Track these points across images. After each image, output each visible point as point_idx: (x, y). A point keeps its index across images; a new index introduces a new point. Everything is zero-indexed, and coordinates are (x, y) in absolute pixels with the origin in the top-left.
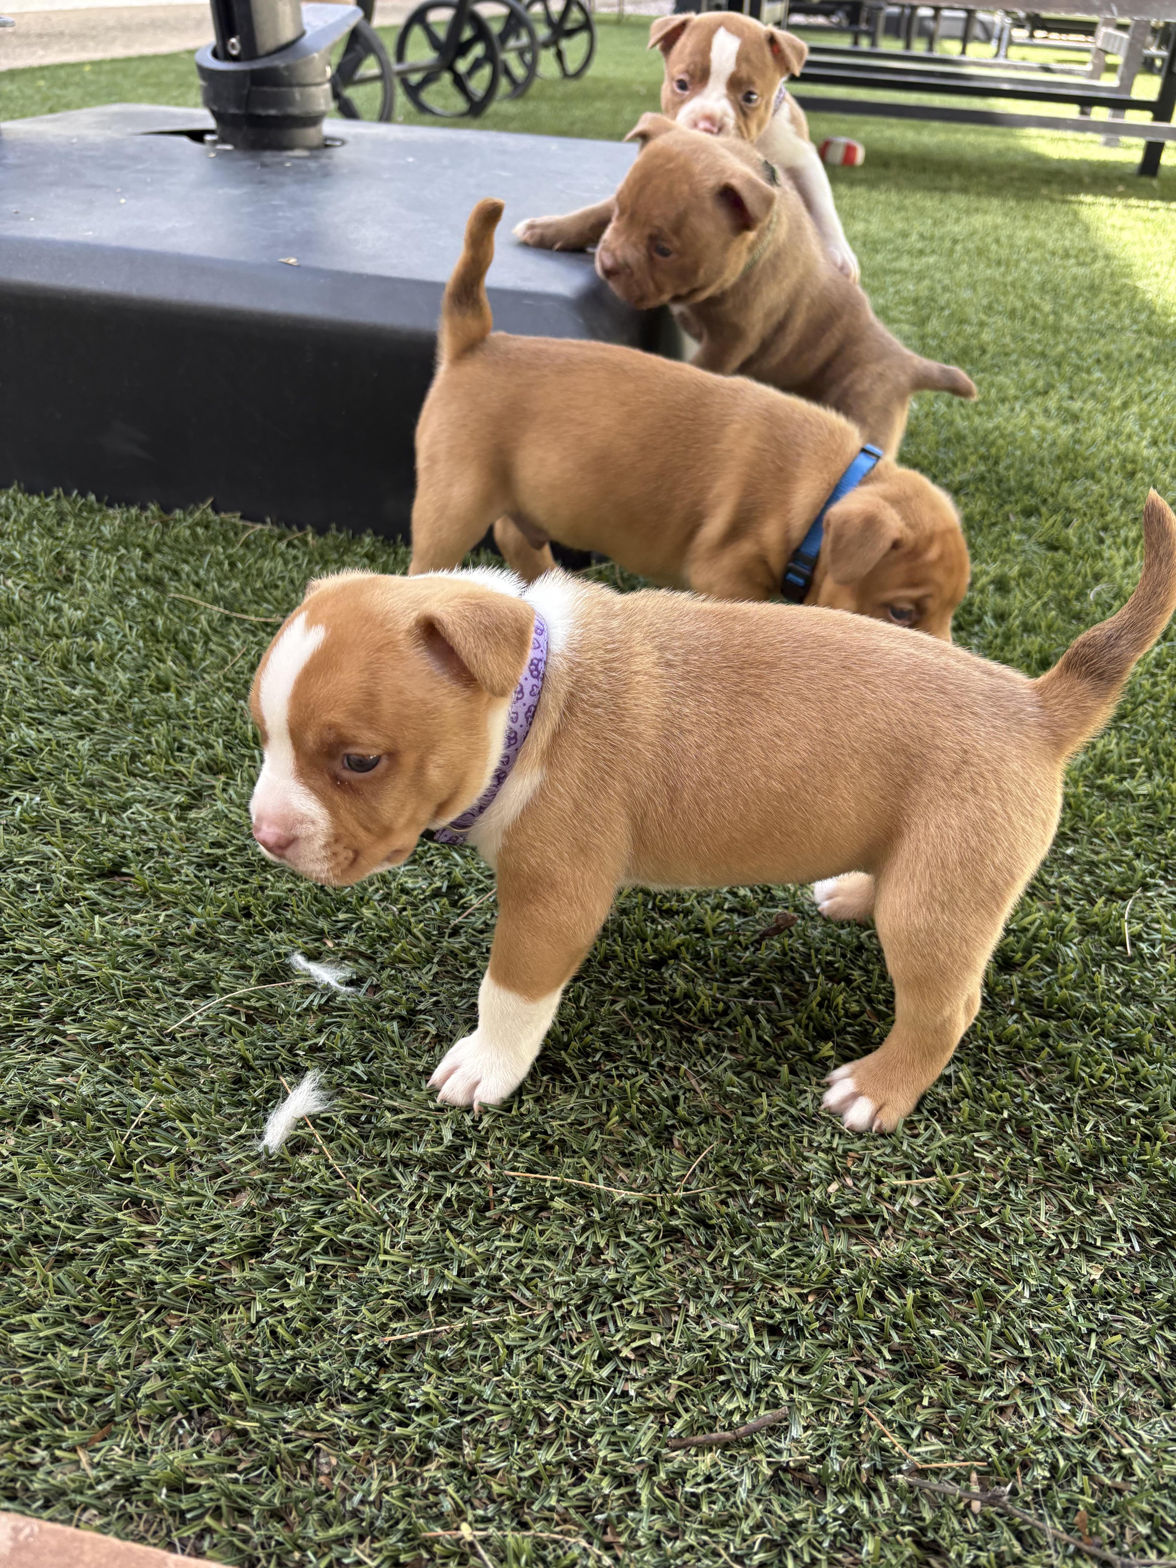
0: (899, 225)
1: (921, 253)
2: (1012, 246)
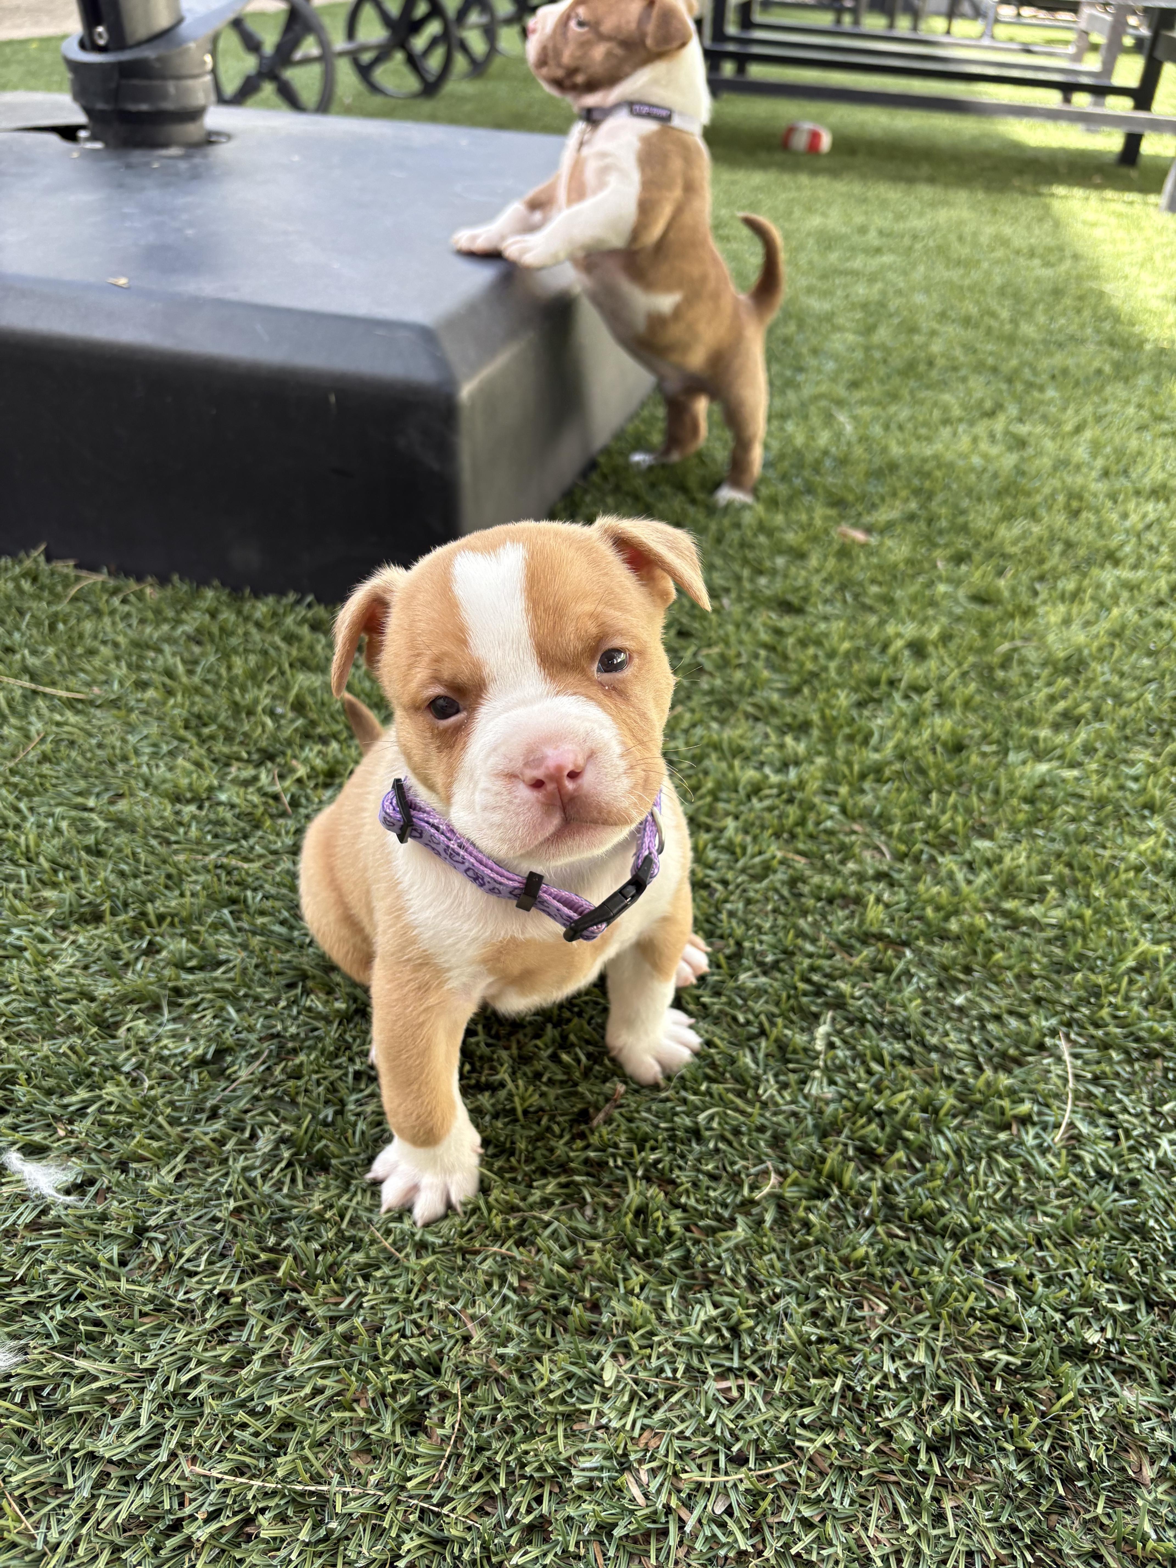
0: (859, 219)
1: (878, 251)
2: (975, 244)
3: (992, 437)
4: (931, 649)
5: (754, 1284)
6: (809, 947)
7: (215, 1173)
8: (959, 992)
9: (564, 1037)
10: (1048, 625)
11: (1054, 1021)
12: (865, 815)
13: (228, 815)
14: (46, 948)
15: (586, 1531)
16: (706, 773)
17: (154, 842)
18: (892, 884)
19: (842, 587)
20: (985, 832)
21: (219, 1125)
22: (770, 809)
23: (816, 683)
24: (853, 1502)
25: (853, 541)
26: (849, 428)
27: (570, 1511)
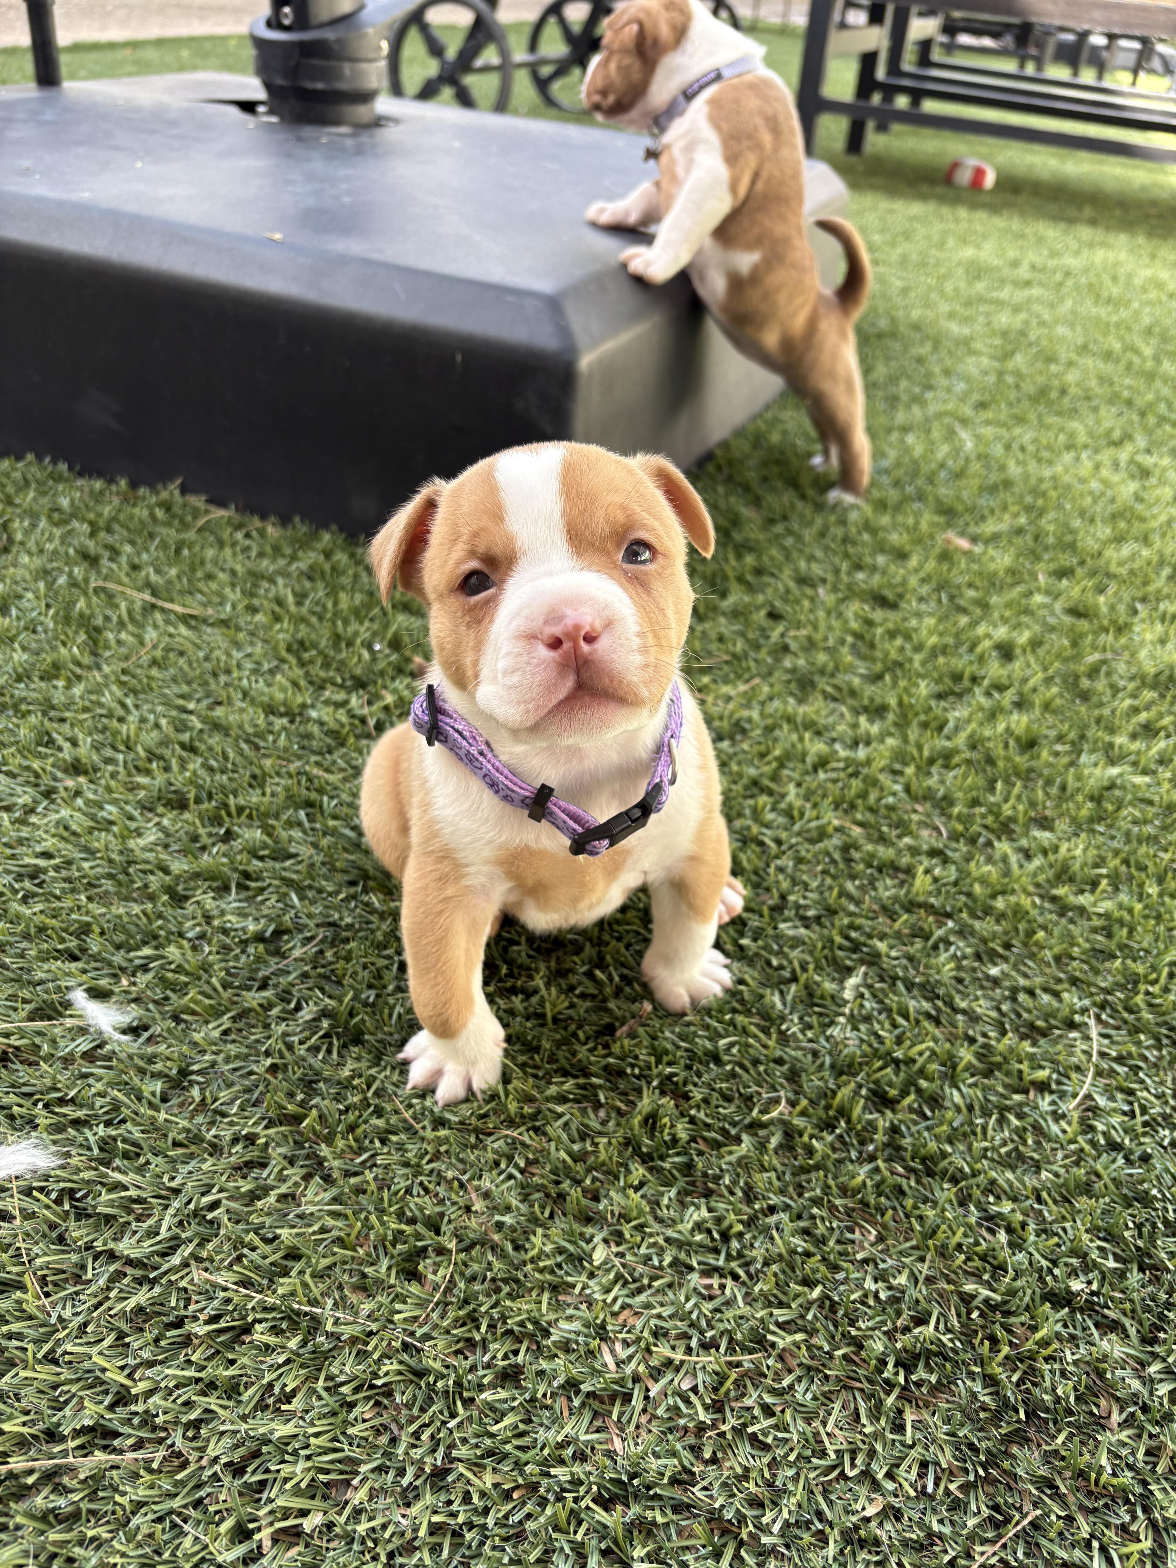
0: (1012, 254)
1: (1028, 284)
2: (1129, 284)
3: (1116, 465)
4: (1018, 651)
5: (750, 1196)
6: (852, 908)
7: (257, 1034)
8: (995, 964)
9: (601, 957)
10: (1142, 643)
11: (1087, 1002)
12: (928, 796)
13: (315, 729)
14: (133, 825)
15: (555, 1384)
16: (776, 740)
17: (244, 746)
18: (946, 861)
19: (939, 588)
20: (1045, 824)
21: (268, 994)
22: (835, 781)
23: (899, 673)
24: (815, 1398)
25: (957, 549)
26: (969, 445)
27: (544, 1365)
